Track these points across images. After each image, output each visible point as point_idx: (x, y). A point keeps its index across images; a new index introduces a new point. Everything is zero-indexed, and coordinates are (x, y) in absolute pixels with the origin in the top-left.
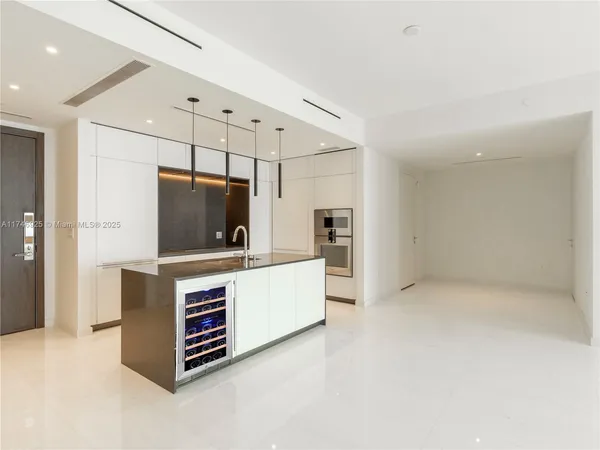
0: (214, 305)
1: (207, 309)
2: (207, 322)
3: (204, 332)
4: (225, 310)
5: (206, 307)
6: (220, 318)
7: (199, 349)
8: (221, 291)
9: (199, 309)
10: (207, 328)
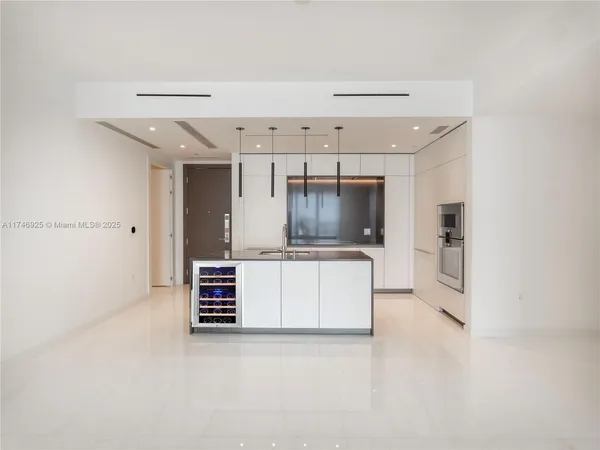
0: (224, 280)
1: (217, 282)
2: (218, 292)
3: (214, 299)
4: (234, 286)
5: (217, 280)
6: (231, 291)
7: (211, 311)
8: (232, 270)
9: (211, 280)
10: (217, 297)
